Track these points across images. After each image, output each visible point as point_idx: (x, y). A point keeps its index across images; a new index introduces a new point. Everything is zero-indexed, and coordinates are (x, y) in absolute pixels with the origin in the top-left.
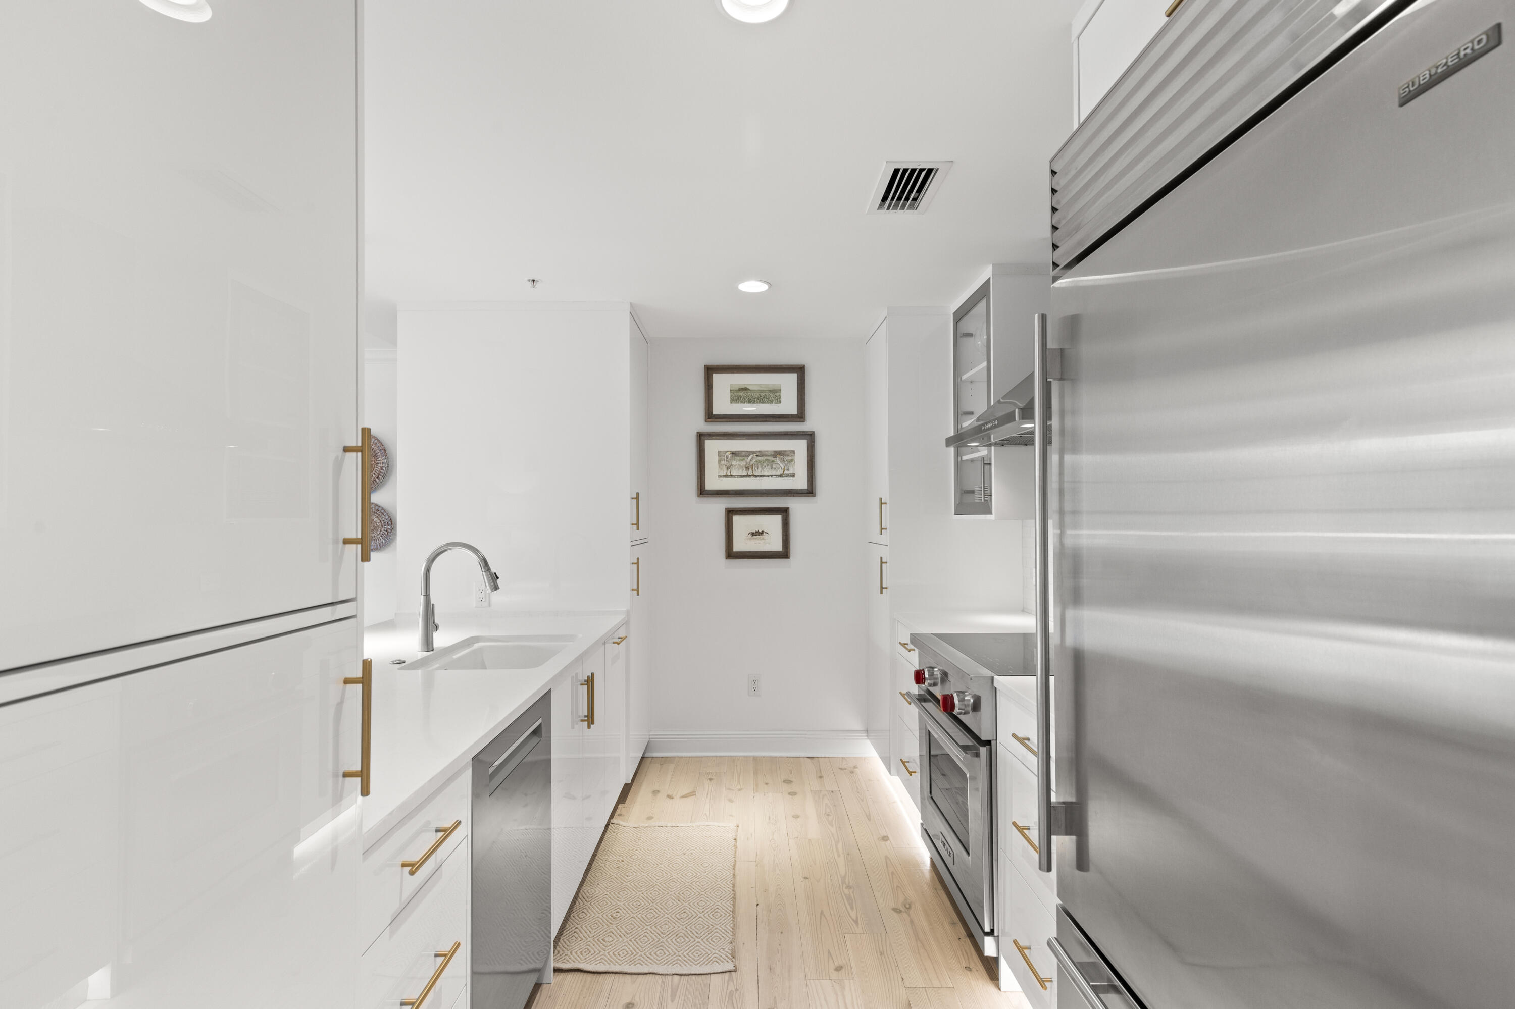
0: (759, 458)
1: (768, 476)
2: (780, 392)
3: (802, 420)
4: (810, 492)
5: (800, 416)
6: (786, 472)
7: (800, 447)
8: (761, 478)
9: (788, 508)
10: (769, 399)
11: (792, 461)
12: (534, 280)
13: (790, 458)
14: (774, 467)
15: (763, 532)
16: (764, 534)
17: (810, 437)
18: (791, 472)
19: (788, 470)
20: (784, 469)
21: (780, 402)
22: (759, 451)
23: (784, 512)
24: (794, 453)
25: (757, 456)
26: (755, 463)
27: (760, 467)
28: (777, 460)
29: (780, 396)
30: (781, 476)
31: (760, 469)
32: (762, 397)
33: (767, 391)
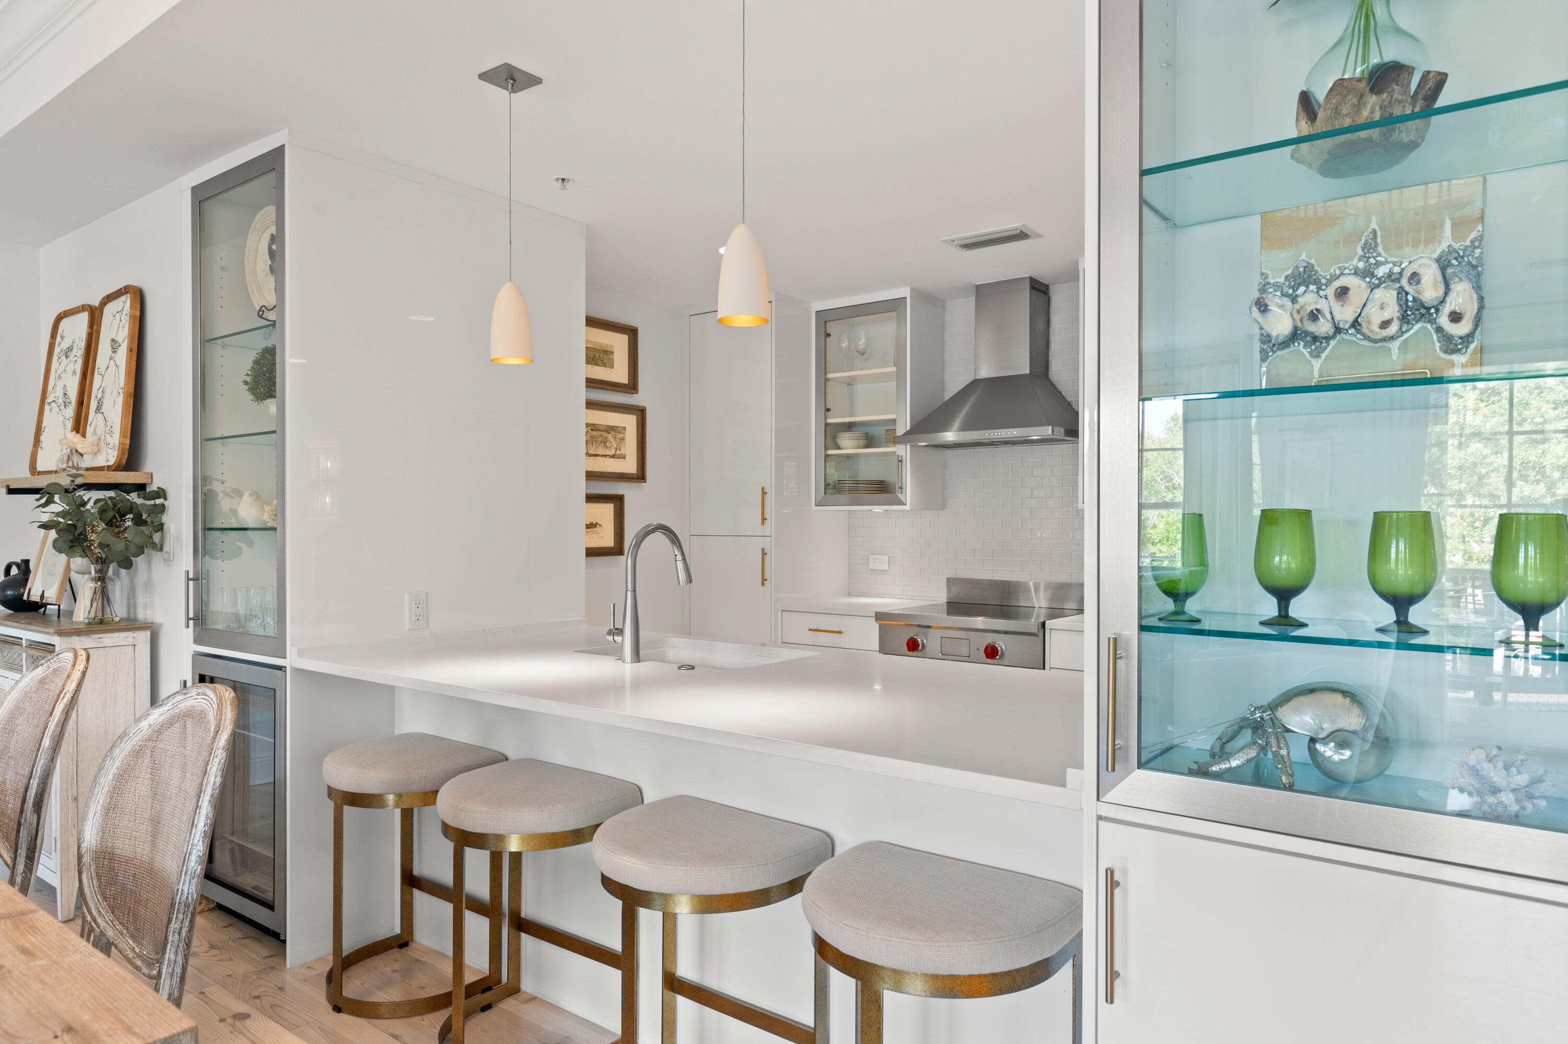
0: (594, 433)
1: (602, 456)
2: (613, 355)
3: (634, 391)
4: (640, 476)
5: (632, 386)
6: (618, 452)
7: (629, 422)
8: (595, 458)
9: (623, 495)
10: (603, 361)
11: (623, 439)
12: (563, 180)
13: (621, 436)
14: (607, 445)
15: (596, 523)
16: (598, 526)
17: (641, 413)
18: (622, 452)
19: (620, 450)
20: (616, 448)
21: (613, 368)
22: (594, 424)
23: (618, 500)
24: (625, 430)
25: (592, 430)
26: (590, 438)
27: (594, 444)
28: (610, 437)
29: (613, 360)
30: (613, 456)
31: (594, 446)
32: (596, 358)
33: (601, 352)
